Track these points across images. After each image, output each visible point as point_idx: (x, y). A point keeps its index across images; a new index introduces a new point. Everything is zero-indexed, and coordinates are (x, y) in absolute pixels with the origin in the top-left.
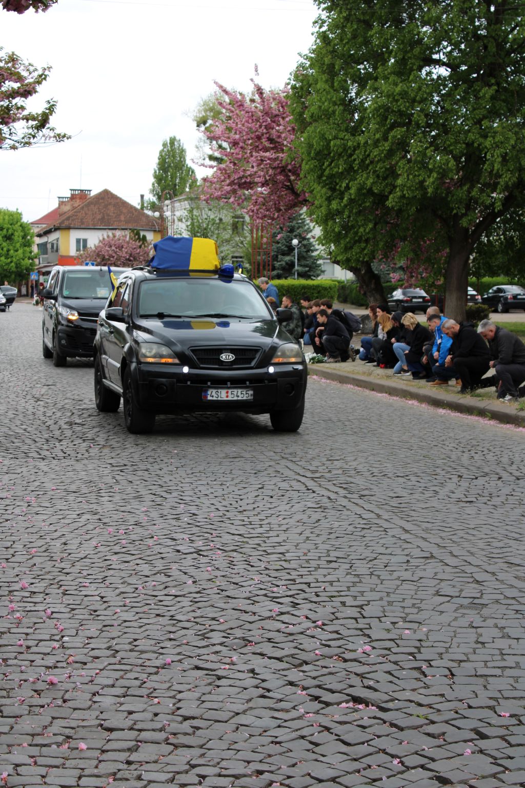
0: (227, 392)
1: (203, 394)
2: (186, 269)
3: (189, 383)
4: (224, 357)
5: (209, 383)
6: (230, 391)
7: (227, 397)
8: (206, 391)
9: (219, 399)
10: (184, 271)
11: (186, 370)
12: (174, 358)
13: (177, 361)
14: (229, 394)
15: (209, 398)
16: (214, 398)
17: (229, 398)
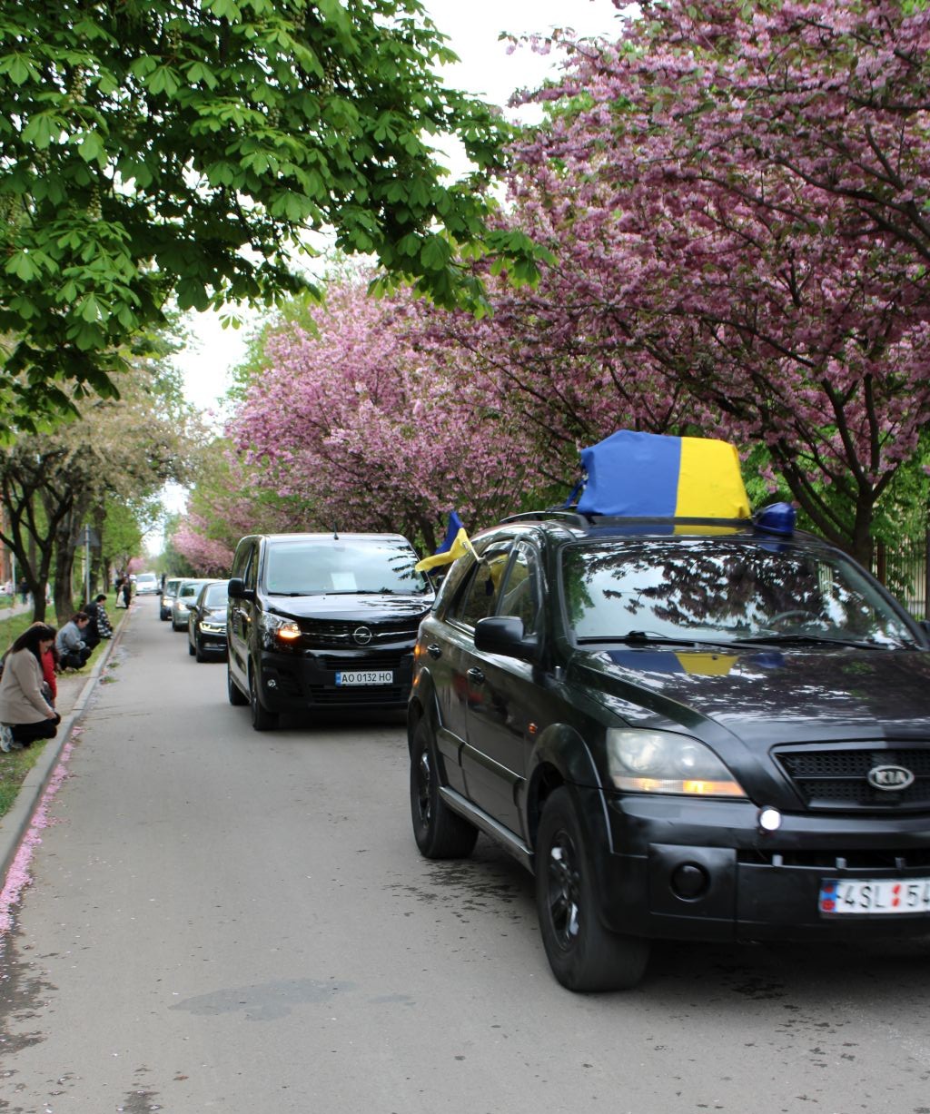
0: (896, 890)
1: (823, 895)
2: (666, 515)
3: (777, 861)
4: (881, 776)
5: (841, 862)
6: (905, 885)
7: (896, 903)
8: (831, 887)
9: (873, 910)
10: (663, 521)
11: (771, 819)
12: (724, 778)
13: (735, 790)
14: (903, 895)
15: (841, 908)
16: (857, 909)
17: (903, 908)
